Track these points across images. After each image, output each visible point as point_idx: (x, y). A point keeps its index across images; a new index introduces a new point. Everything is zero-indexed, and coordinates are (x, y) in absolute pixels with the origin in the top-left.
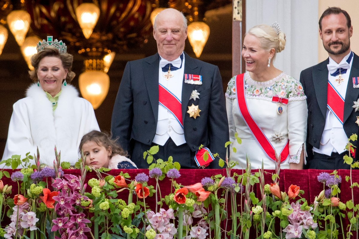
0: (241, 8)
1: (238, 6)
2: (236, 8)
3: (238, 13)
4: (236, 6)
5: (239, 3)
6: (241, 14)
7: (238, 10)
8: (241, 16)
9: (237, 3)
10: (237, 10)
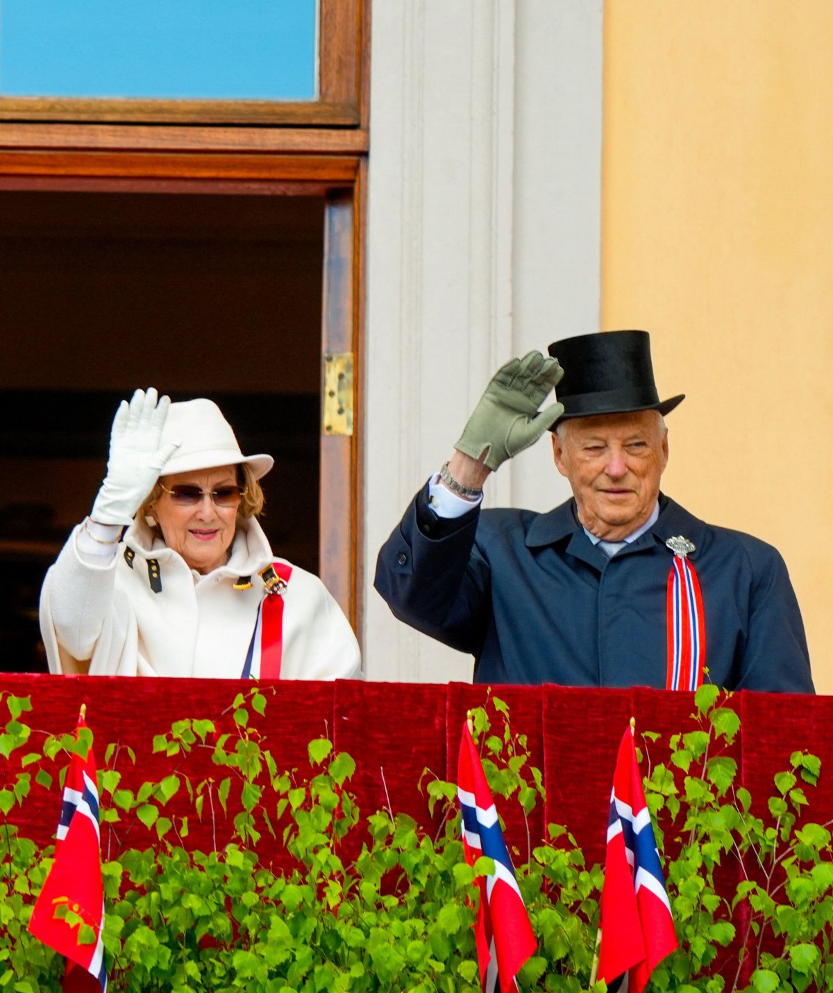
0: (348, 396)
1: (340, 388)
2: (332, 394)
3: (341, 411)
4: (335, 388)
5: (345, 381)
6: (350, 413)
7: (340, 403)
8: (348, 420)
9: (337, 379)
10: (335, 399)
